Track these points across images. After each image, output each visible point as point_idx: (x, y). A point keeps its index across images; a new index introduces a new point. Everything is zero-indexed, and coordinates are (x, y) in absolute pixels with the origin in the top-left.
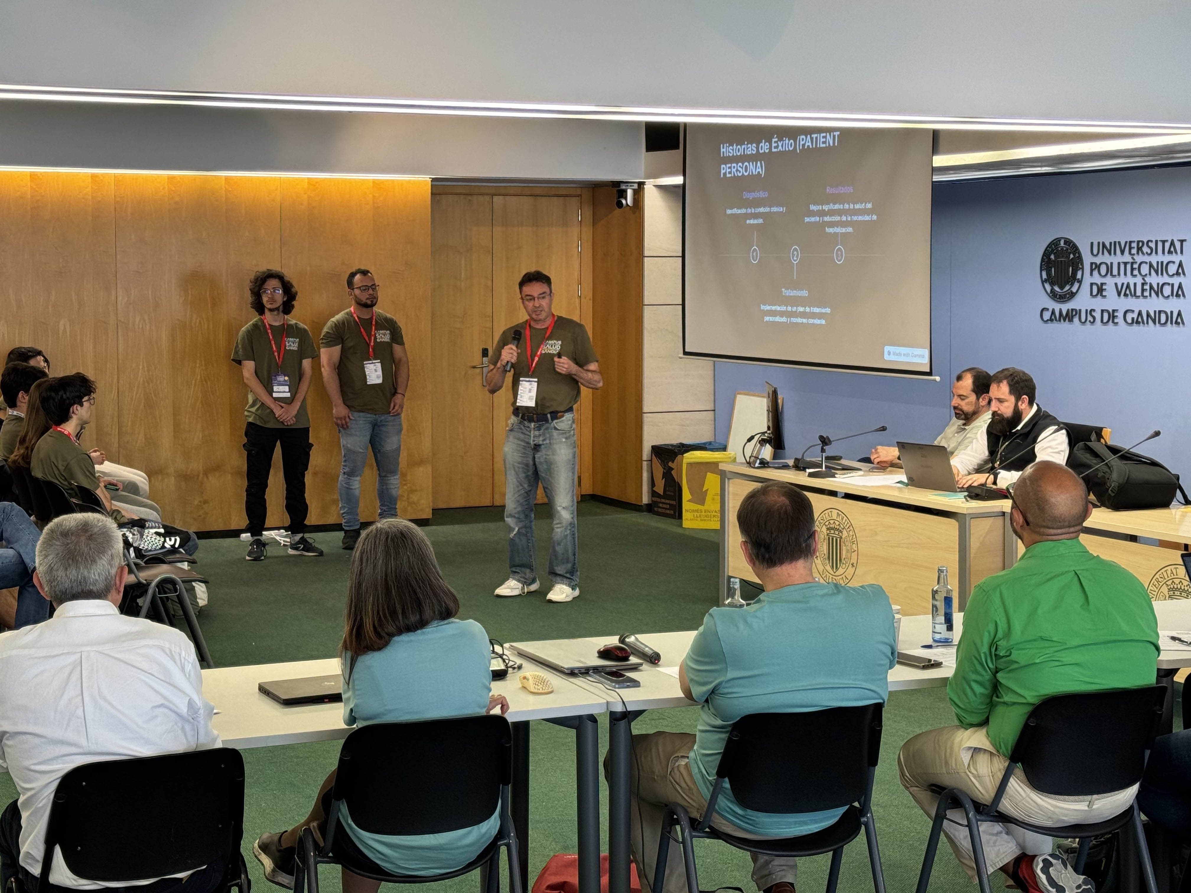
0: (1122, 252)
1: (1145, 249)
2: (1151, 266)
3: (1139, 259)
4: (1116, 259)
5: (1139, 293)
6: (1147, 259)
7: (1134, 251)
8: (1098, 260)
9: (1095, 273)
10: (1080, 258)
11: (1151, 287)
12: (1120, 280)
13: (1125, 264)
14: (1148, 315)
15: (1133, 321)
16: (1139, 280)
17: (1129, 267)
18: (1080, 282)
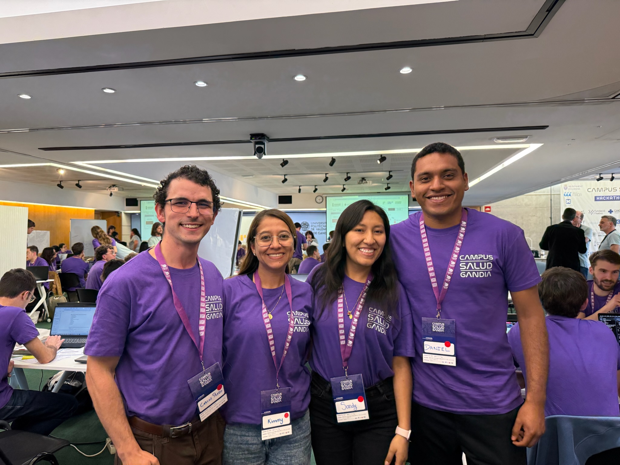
0: (318, 224)
1: (322, 223)
2: (323, 226)
3: (321, 225)
4: (316, 225)
5: (321, 229)
6: (323, 225)
7: (320, 223)
8: (312, 225)
9: (312, 227)
10: (309, 225)
11: (323, 229)
12: (317, 228)
13: (318, 225)
14: (323, 233)
15: (320, 234)
16: (321, 228)
17: (319, 226)
18: (309, 228)
